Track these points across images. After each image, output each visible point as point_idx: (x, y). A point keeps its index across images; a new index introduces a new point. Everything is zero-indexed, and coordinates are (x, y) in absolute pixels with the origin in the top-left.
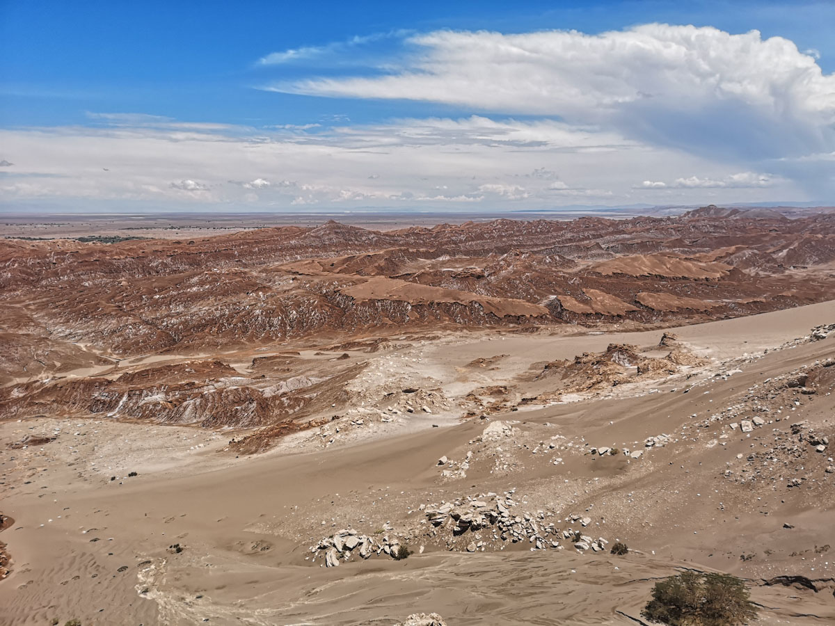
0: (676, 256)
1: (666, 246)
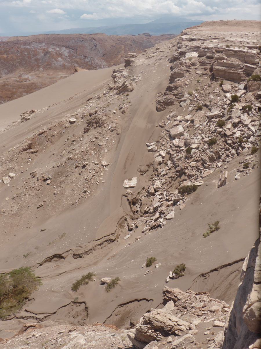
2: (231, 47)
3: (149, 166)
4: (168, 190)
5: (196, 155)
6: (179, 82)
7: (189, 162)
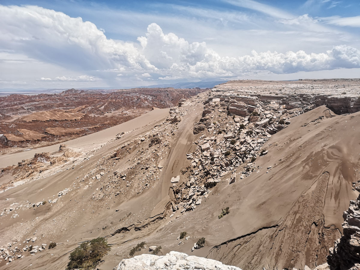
0: (61, 111)
1: (56, 107)
2: (240, 95)
3: (187, 169)
4: (199, 184)
5: (217, 162)
6: (208, 116)
7: (212, 166)
